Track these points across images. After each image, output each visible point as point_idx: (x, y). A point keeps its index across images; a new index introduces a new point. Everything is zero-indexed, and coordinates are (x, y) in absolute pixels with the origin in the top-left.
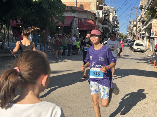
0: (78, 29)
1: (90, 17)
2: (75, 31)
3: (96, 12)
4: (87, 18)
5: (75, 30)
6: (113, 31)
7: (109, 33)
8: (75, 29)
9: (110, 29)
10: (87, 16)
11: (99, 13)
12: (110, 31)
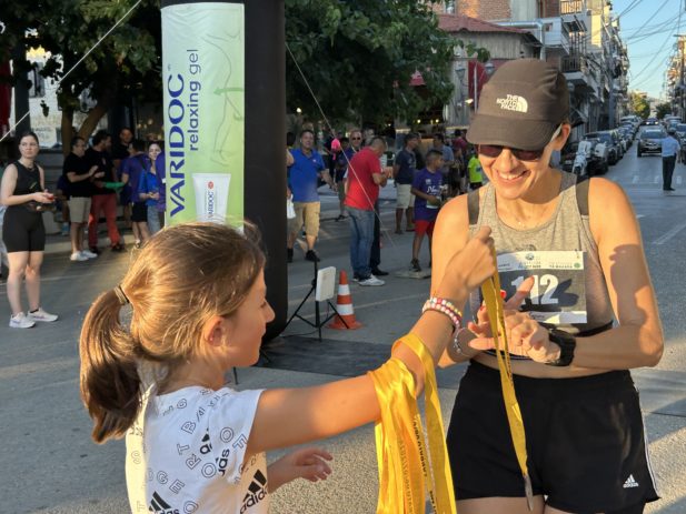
0: (470, 101)
1: (514, 50)
2: (459, 113)
3: (536, 27)
4: (501, 56)
5: (460, 109)
6: (606, 94)
7: (592, 101)
8: (460, 104)
9: (594, 85)
10: (504, 50)
11: (547, 28)
12: (596, 94)
